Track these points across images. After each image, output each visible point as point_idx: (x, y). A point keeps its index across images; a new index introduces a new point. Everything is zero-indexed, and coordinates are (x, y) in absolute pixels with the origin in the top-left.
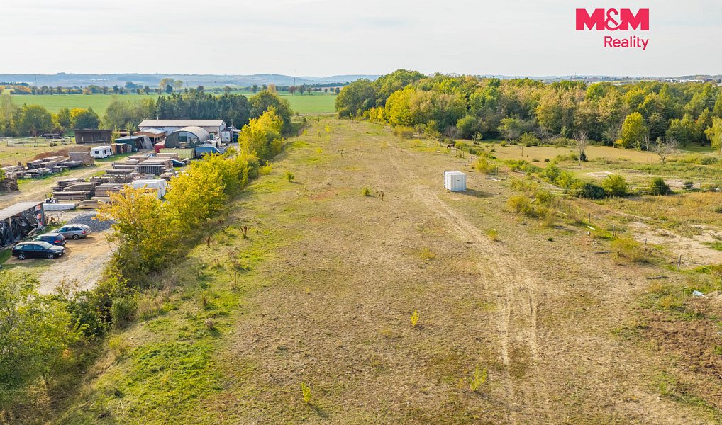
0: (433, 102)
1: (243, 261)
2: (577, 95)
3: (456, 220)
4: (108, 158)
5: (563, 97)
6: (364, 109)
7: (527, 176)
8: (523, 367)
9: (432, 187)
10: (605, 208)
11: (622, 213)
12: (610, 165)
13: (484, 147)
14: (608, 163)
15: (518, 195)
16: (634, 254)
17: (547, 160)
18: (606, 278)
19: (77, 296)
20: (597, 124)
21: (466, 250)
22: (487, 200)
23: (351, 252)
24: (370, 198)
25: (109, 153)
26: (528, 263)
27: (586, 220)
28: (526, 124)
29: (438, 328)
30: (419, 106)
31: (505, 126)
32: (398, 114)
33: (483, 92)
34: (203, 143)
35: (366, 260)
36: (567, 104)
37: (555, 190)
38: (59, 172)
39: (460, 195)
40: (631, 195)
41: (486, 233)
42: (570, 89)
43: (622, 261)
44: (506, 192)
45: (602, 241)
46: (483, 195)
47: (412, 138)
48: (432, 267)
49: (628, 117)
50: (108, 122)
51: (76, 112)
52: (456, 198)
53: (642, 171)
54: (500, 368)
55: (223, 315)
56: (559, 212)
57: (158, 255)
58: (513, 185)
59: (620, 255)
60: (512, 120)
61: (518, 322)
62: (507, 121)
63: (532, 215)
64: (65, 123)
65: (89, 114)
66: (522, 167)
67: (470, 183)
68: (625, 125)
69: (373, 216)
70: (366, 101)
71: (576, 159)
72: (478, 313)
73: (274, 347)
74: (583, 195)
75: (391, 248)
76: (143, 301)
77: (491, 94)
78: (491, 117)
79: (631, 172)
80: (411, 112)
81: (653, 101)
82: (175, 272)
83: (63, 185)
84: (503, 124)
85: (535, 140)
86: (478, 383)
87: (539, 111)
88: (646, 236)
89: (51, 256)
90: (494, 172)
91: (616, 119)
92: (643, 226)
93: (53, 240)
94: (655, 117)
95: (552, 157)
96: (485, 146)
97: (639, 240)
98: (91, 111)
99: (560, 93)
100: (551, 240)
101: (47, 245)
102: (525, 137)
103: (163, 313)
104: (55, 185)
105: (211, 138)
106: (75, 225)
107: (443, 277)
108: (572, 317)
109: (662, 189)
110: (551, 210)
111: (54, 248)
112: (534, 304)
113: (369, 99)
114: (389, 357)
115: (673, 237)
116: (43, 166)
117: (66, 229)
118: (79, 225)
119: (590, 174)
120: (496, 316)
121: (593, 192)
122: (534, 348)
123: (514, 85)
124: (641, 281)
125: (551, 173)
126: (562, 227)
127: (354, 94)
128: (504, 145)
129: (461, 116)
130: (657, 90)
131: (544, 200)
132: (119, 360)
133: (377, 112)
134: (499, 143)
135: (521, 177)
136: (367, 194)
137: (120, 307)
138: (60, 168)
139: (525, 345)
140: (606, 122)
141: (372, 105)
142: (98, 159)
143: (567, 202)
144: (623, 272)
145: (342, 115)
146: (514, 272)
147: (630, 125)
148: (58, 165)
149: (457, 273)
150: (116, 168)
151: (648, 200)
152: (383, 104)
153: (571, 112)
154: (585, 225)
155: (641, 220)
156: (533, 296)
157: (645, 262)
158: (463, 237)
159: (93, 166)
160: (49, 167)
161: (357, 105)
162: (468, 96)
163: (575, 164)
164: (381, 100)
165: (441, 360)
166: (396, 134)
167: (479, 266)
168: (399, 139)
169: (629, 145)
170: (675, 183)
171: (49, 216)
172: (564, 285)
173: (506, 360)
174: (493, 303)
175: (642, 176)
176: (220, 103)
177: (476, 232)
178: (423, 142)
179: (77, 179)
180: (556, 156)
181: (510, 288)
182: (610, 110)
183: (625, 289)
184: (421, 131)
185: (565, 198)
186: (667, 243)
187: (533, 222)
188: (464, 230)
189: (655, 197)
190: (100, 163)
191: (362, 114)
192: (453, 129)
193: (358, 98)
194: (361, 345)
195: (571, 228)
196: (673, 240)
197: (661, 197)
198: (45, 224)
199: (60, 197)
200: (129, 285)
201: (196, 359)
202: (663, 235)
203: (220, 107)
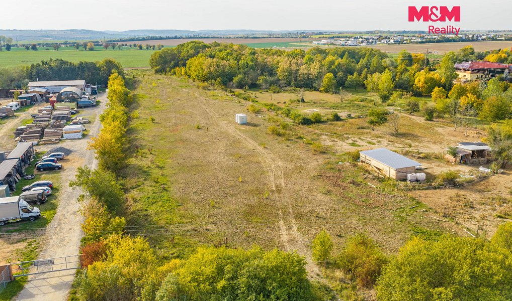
0: (218, 66)
1: (158, 164)
2: (299, 62)
3: (246, 139)
5: (292, 62)
6: (171, 68)
7: (275, 114)
8: (280, 190)
9: (230, 122)
10: (311, 129)
11: (318, 132)
12: (316, 105)
13: (250, 94)
14: (315, 103)
15: (272, 126)
16: (320, 149)
17: (285, 103)
18: (309, 160)
20: (311, 79)
21: (253, 153)
22: (258, 128)
23: (204, 157)
24: (200, 130)
25: (19, 107)
26: (279, 156)
27: (302, 136)
28: (272, 79)
29: (249, 182)
30: (210, 69)
31: (261, 81)
32: (196, 73)
33: (246, 59)
35: (212, 160)
36: (294, 67)
37: (288, 121)
39: (245, 126)
40: (323, 122)
41: (261, 144)
42: (295, 58)
43: (315, 153)
44: (266, 123)
45: (308, 145)
46: (255, 125)
47: (209, 90)
48: (241, 160)
49: (326, 76)
52: (243, 128)
53: (330, 108)
54: (273, 191)
55: (165, 184)
56: (291, 132)
58: (269, 119)
59: (315, 151)
60: (265, 77)
61: (277, 177)
62: (261, 78)
63: (279, 135)
66: (272, 108)
67: (249, 120)
68: (324, 80)
69: (207, 140)
70: (172, 63)
71: (299, 101)
72: (262, 176)
73: (192, 192)
74: (302, 123)
75: (221, 154)
77: (252, 61)
78: (252, 74)
79: (326, 108)
80: (205, 72)
81: (339, 64)
83: (20, 130)
84: (260, 80)
85: (278, 89)
86: (266, 195)
87: (279, 71)
88: (326, 142)
89: (57, 169)
90: (258, 112)
91: (320, 76)
92: (326, 137)
94: (340, 74)
95: (287, 100)
96: (252, 94)
97: (323, 143)
99: (290, 60)
100: (288, 146)
101: (53, 163)
102: (272, 87)
103: (139, 186)
105: (83, 94)
106: (58, 153)
107: (246, 164)
108: (296, 174)
109: (337, 118)
110: (287, 132)
111: (58, 165)
112: (283, 171)
113: (174, 61)
114: (235, 192)
115: (337, 142)
117: (54, 156)
119: (306, 110)
120: (269, 176)
121: (306, 122)
122: (283, 185)
123: (263, 53)
124: (321, 160)
125: (287, 112)
126: (292, 140)
127: (163, 58)
128: (261, 93)
129: (235, 75)
130: (342, 56)
131: (284, 127)
132: (135, 202)
133: (181, 70)
134: (258, 91)
135: (273, 114)
136: (198, 128)
139: (280, 184)
140: (315, 78)
141: (176, 65)
143: (294, 127)
144: (316, 157)
145: (157, 72)
146: (274, 160)
147: (327, 80)
149: (252, 162)
151: (330, 124)
152: (185, 65)
153: (296, 72)
154: (302, 138)
155: (326, 134)
156: (282, 168)
157: (324, 153)
158: (251, 147)
159: (14, 116)
161: (167, 65)
162: (238, 62)
163: (298, 105)
164: (182, 62)
165: (252, 191)
166: (198, 87)
167: (260, 159)
168: (200, 90)
169: (327, 91)
170: (343, 114)
172: (293, 164)
173: (274, 189)
174: (267, 172)
175: (330, 111)
176: (79, 68)
177: (256, 144)
178: (216, 93)
180: (289, 99)
181: (273, 166)
182: (317, 71)
183: (316, 163)
184: (212, 85)
185: (294, 125)
186: (334, 144)
187: (280, 138)
188: (251, 144)
189: (333, 122)
191: (170, 71)
192: (231, 83)
193: (166, 60)
194: (223, 189)
195: (296, 140)
196: (337, 143)
197: (336, 122)
199: (26, 139)
202: (333, 141)
203: (79, 71)
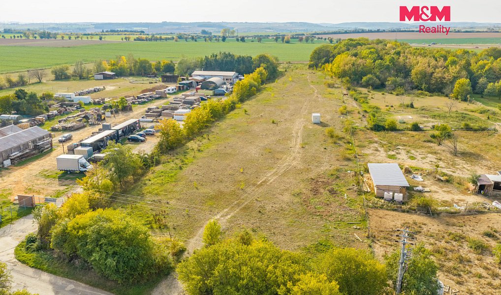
0: (353, 64)
1: (202, 148)
3: (297, 137)
4: (174, 93)
6: (322, 64)
8: (262, 185)
9: (307, 120)
11: (376, 139)
17: (392, 107)
18: (325, 164)
19: (144, 155)
20: (443, 83)
21: (287, 150)
24: (273, 124)
25: (175, 91)
26: (305, 156)
28: (403, 81)
30: (345, 67)
31: (390, 82)
34: (219, 87)
35: (245, 151)
36: (431, 70)
38: (151, 101)
40: (398, 130)
46: (325, 126)
47: (333, 87)
48: (267, 155)
49: (458, 81)
50: (179, 70)
51: (164, 63)
54: (255, 185)
55: (186, 164)
57: (174, 144)
60: (394, 78)
61: (275, 174)
64: (158, 69)
65: (170, 64)
68: (455, 85)
71: (407, 106)
73: (195, 174)
74: (372, 129)
76: (164, 158)
82: (178, 150)
83: (150, 109)
85: (402, 92)
87: (413, 72)
88: (369, 150)
89: (140, 141)
92: (376, 145)
93: (141, 135)
98: (172, 62)
99: (431, 61)
100: (325, 149)
101: (139, 137)
102: (398, 89)
103: (169, 162)
104: (146, 109)
105: (225, 84)
106: (150, 130)
109: (415, 128)
111: (142, 138)
113: (326, 58)
115: (379, 151)
116: (143, 98)
117: (147, 131)
118: (151, 130)
121: (377, 128)
124: (337, 165)
127: (318, 54)
128: (383, 94)
129: (366, 74)
131: (346, 130)
132: (152, 173)
133: (329, 66)
136: (273, 122)
137: (156, 159)
138: (151, 99)
140: (447, 82)
141: (327, 61)
142: (169, 94)
144: (335, 162)
145: (310, 67)
146: (294, 159)
147: (458, 86)
148: (150, 97)
150: (175, 101)
152: (332, 62)
153: (431, 75)
154: (349, 144)
155: (380, 143)
156: (290, 167)
157: (348, 160)
158: (292, 145)
159: (166, 98)
160: (146, 99)
161: (319, 61)
164: (332, 59)
166: (325, 84)
167: (285, 156)
169: (457, 98)
171: (142, 124)
172: (306, 165)
173: (259, 183)
176: (236, 61)
177: (299, 143)
179: (155, 107)
181: (286, 164)
183: (327, 168)
185: (361, 130)
186: (372, 154)
188: (296, 142)
190: (170, 96)
191: (321, 66)
193: (320, 57)
194: (220, 176)
196: (377, 153)
197: (409, 132)
198: (140, 128)
199: (148, 116)
200: (161, 153)
201: (172, 174)
202: (376, 150)
203: (236, 64)
